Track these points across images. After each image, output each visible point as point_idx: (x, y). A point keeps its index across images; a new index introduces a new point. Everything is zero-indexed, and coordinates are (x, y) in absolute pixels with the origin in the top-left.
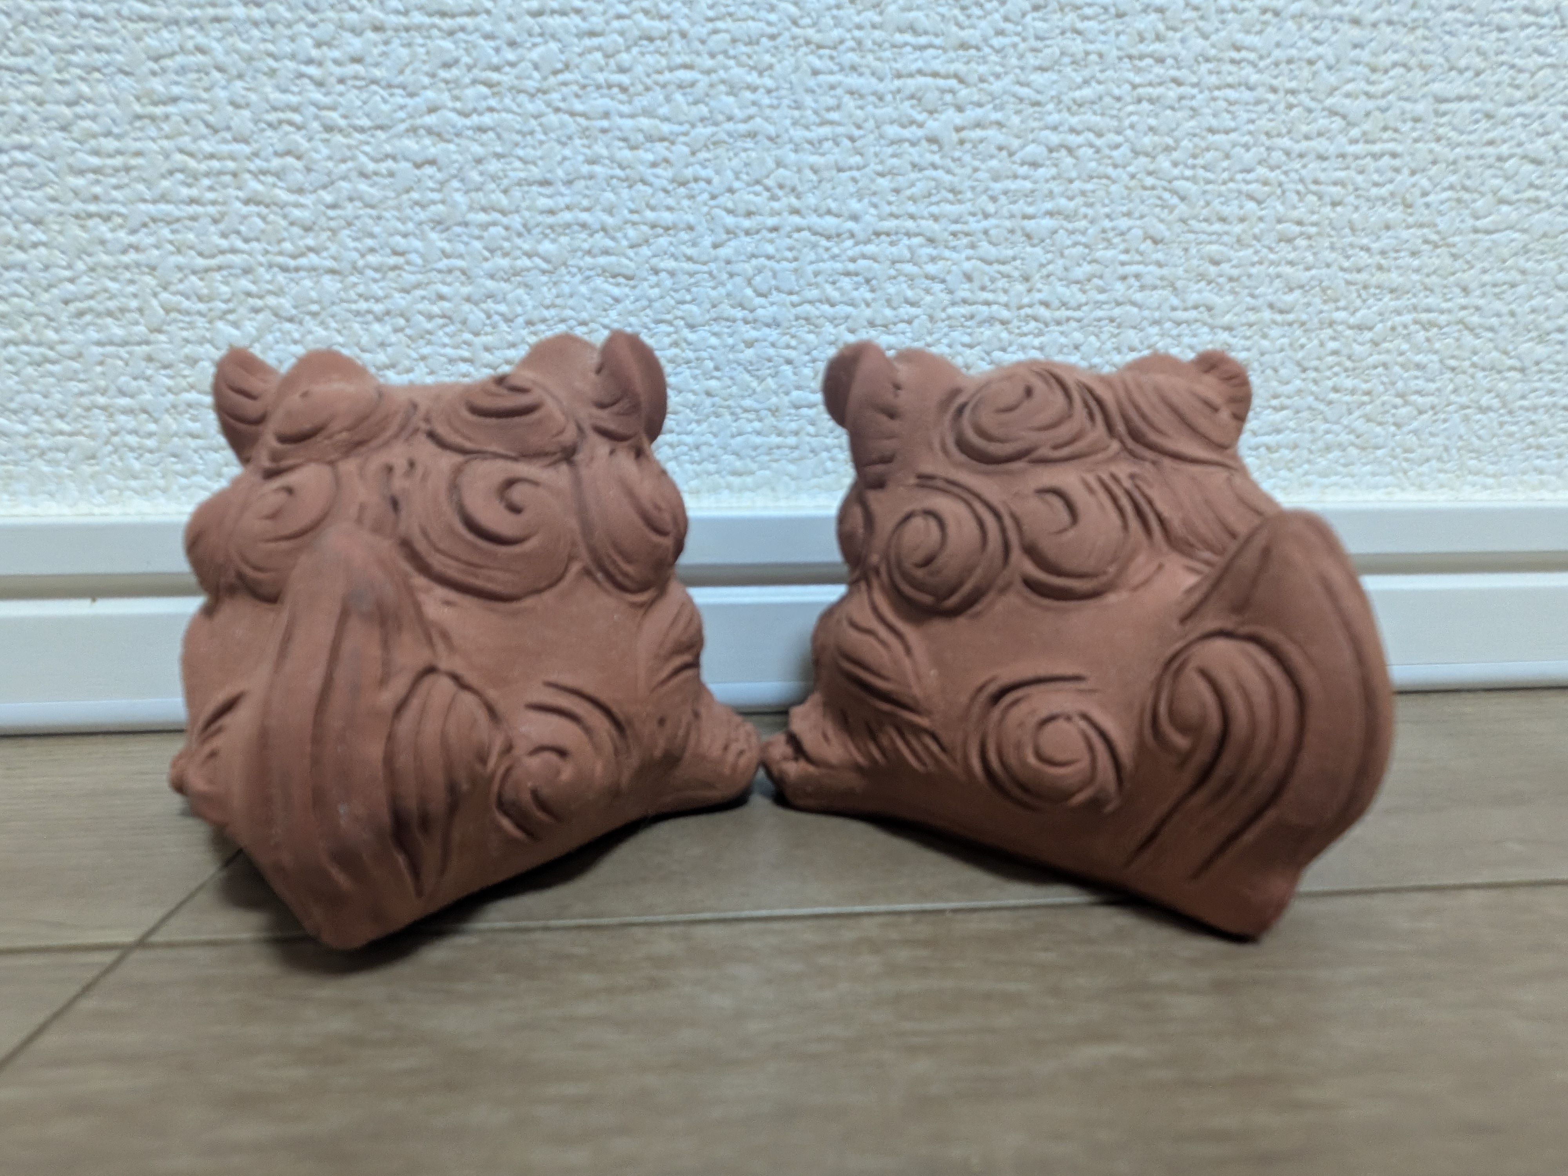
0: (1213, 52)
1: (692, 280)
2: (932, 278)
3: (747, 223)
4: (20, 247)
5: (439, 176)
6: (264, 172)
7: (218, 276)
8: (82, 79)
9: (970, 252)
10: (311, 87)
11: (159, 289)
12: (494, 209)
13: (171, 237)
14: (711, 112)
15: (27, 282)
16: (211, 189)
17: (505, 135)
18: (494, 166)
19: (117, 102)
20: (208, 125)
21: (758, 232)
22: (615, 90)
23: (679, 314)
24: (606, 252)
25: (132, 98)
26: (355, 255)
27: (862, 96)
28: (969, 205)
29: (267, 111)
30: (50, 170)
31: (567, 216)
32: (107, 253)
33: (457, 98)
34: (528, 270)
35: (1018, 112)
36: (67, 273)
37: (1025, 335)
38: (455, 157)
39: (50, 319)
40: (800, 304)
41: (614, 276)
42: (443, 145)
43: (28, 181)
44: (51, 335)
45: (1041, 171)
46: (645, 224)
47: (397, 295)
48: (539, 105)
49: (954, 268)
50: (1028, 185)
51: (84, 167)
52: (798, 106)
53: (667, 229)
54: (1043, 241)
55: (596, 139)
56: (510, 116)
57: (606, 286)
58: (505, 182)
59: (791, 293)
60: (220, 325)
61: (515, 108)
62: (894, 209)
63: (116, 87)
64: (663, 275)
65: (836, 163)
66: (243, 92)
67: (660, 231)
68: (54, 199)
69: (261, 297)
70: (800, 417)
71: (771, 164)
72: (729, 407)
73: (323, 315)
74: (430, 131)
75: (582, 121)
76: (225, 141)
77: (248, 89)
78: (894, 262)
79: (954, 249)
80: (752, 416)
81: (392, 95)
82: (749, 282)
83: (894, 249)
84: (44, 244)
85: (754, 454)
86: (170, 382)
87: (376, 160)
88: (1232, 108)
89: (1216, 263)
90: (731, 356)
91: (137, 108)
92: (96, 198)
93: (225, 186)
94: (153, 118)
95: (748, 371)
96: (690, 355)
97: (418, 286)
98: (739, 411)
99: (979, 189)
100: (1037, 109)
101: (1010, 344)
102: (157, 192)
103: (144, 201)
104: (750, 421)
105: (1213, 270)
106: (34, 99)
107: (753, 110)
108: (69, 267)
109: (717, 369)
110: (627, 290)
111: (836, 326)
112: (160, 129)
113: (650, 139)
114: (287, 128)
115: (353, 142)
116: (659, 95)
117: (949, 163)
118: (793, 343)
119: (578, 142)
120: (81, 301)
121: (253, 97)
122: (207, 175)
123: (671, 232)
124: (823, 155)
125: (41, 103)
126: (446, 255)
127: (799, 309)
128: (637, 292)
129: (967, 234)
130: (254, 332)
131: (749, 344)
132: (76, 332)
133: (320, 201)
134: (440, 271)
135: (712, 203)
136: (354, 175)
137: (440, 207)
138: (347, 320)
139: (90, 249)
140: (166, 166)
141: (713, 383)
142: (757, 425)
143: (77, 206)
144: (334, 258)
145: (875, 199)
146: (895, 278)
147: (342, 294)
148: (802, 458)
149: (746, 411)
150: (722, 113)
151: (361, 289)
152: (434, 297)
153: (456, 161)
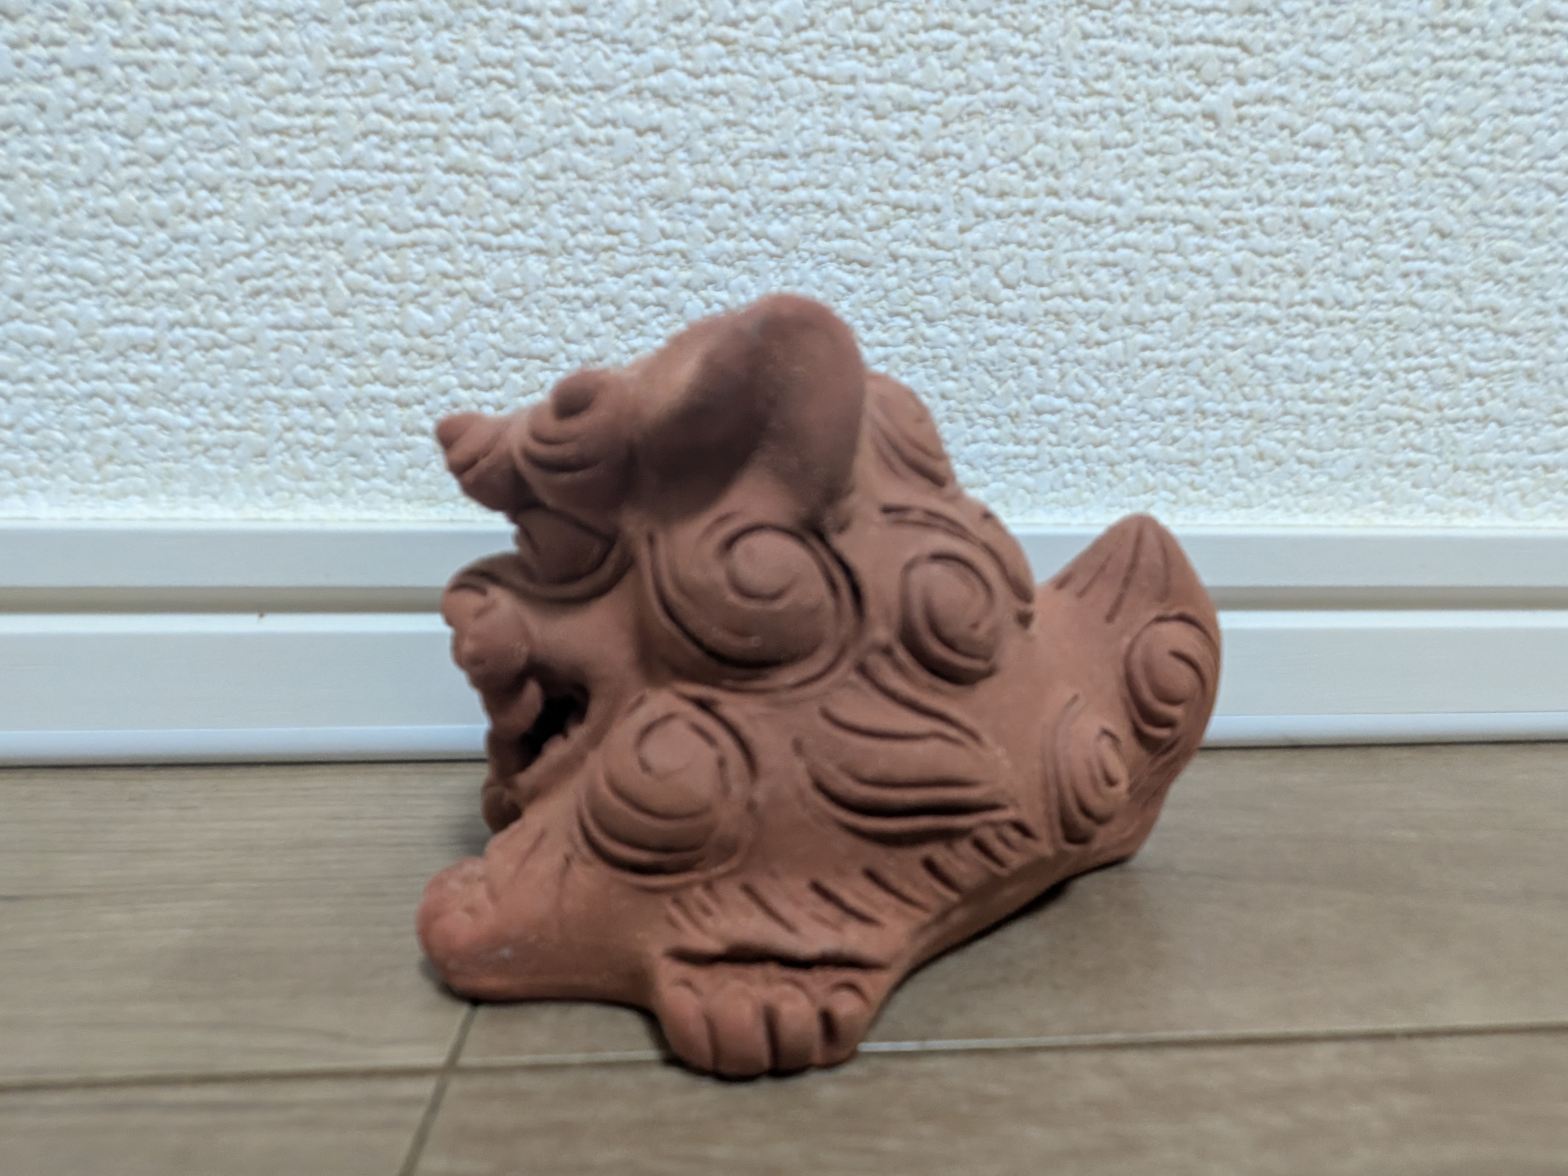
0: (1524, 22)
1: (934, 268)
2: (1197, 270)
3: (999, 205)
4: (194, 217)
5: (663, 145)
6: (468, 137)
7: (411, 254)
8: (272, 26)
9: (1240, 242)
10: (526, 40)
11: (344, 267)
12: (721, 184)
13: (361, 208)
14: (968, 78)
15: (198, 256)
16: (409, 154)
17: (739, 100)
18: (724, 135)
19: (308, 52)
20: (409, 82)
21: (1010, 215)
22: (864, 51)
23: (918, 306)
24: (842, 235)
25: (326, 50)
26: (564, 233)
27: (1135, 65)
28: (1244, 189)
29: (476, 67)
30: (230, 129)
31: (801, 194)
32: (289, 224)
33: (688, 57)
34: (755, 254)
35: (1306, 86)
36: (245, 247)
37: (1293, 336)
38: (683, 123)
39: (222, 298)
40: (1051, 297)
41: (849, 263)
42: (670, 110)
43: (205, 142)
44: (222, 316)
45: (1325, 153)
46: (887, 204)
47: (609, 279)
48: (776, 67)
49: (1223, 259)
50: (1309, 168)
51: (269, 127)
52: (1064, 74)
53: (910, 210)
54: (1320, 231)
55: (839, 106)
56: (746, 78)
57: (839, 274)
58: (736, 154)
59: (1041, 285)
60: (412, 309)
61: (752, 69)
62: (1160, 191)
63: (309, 36)
64: (903, 262)
65: (1102, 138)
66: (450, 45)
67: (902, 212)
68: (233, 163)
69: (458, 279)
70: (1041, 424)
71: (1030, 138)
72: (965, 412)
73: (527, 300)
74: (656, 94)
75: (824, 85)
76: (426, 100)
77: (456, 41)
78: (1156, 252)
79: (1224, 238)
80: (989, 422)
81: (616, 51)
82: (997, 273)
83: (1158, 238)
84: (219, 214)
85: (988, 463)
86: (352, 373)
87: (592, 125)
88: (1540, 86)
89: (1506, 260)
90: (971, 355)
91: (332, 61)
92: (280, 162)
93: (424, 151)
94: (348, 72)
95: (988, 372)
96: (927, 352)
97: (632, 269)
98: (975, 415)
99: (1256, 172)
100: (1325, 83)
101: (1277, 346)
102: (348, 156)
103: (333, 166)
104: (986, 427)
105: (1503, 268)
106: (216, 48)
107: (1015, 77)
108: (247, 239)
109: (955, 368)
110: (861, 278)
111: (1088, 323)
112: (355, 85)
113: (899, 107)
114: (496, 86)
115: (570, 104)
116: (911, 57)
117: (1224, 142)
118: (1040, 341)
119: (818, 109)
120: (258, 278)
121: (461, 50)
122: (405, 138)
123: (915, 214)
124: (1087, 129)
125: (224, 53)
126: (665, 235)
127: (1050, 303)
128: (873, 280)
129: (1239, 222)
130: (448, 318)
131: (992, 342)
132: (250, 313)
133: (530, 171)
134: (657, 254)
135: (963, 181)
136: (568, 142)
137: (662, 181)
138: (553, 307)
139: (272, 221)
140: (361, 127)
141: (950, 384)
142: (994, 432)
143: (259, 170)
144: (542, 237)
145: (1142, 181)
146: (1156, 269)
147: (548, 278)
148: (1039, 470)
149: (983, 415)
150: (979, 79)
151: (569, 272)
152: (650, 282)
153: (683, 128)
